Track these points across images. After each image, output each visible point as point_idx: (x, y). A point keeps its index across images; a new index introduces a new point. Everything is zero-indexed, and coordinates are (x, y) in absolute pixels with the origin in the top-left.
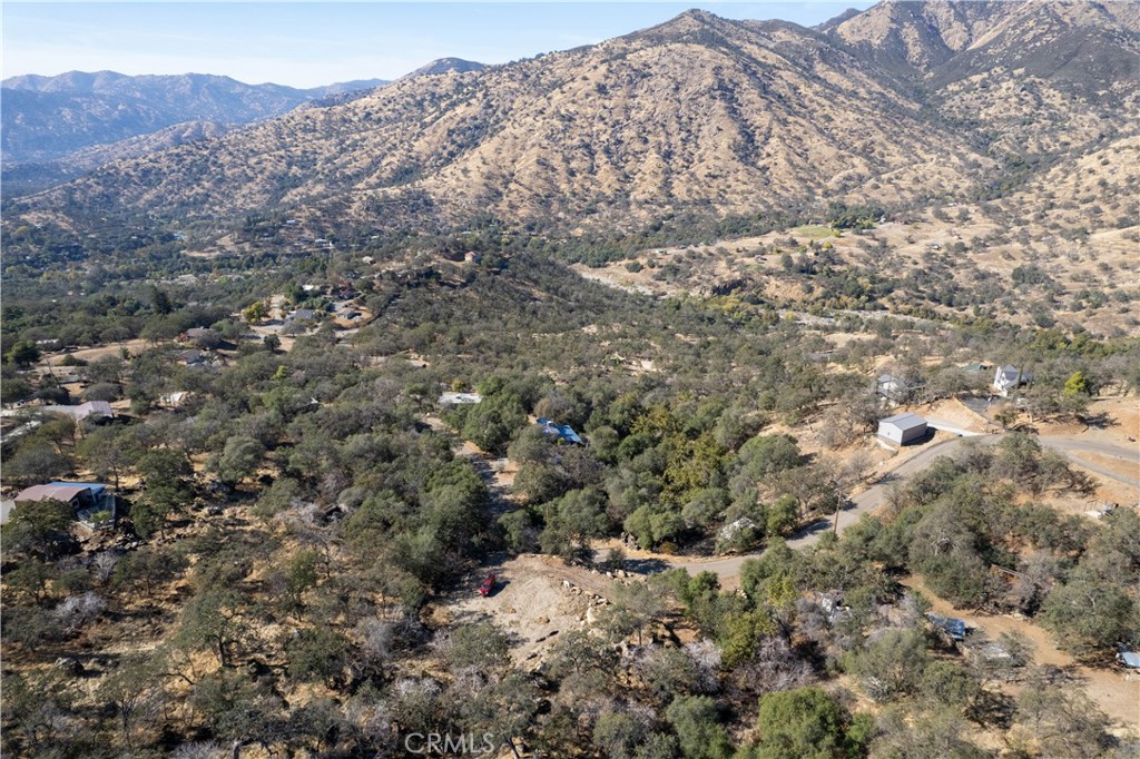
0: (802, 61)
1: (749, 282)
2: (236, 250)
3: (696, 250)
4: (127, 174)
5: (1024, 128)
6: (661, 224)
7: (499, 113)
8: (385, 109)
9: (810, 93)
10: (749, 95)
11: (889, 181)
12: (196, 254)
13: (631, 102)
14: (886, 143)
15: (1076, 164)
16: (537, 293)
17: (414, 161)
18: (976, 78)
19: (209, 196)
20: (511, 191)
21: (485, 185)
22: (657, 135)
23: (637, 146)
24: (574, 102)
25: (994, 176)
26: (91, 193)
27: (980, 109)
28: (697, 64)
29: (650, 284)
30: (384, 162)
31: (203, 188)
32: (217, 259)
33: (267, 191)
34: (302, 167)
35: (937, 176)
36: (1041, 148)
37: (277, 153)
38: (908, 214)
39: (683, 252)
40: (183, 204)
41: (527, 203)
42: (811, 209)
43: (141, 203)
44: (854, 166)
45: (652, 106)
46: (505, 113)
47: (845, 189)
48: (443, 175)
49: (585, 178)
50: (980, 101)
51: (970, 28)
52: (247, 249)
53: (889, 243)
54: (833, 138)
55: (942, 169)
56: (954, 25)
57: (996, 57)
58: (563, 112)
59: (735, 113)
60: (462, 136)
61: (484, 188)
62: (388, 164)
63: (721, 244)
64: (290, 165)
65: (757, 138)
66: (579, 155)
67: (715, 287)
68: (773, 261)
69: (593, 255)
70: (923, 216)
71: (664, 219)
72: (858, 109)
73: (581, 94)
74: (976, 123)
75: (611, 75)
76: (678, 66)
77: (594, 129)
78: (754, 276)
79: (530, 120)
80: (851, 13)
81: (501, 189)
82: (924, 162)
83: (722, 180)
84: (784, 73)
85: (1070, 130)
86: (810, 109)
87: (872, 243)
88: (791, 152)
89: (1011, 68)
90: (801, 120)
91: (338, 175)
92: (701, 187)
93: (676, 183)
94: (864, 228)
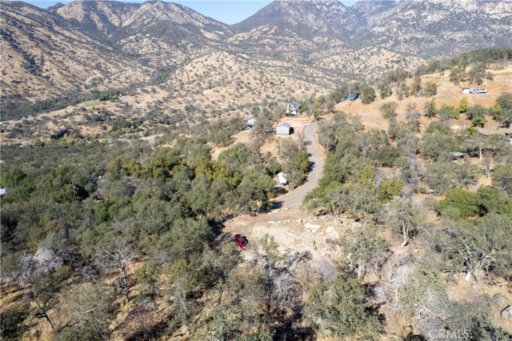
0: (46, 24)
1: (70, 130)
3: (27, 119)
5: (158, 56)
9: (59, 40)
10: (23, 39)
11: (115, 79)
15: (184, 69)
18: (131, 38)
25: (156, 75)
27: (138, 50)
35: (134, 76)
36: (167, 64)
38: (131, 91)
39: (20, 122)
42: (82, 94)
44: (95, 74)
47: (94, 84)
50: (137, 46)
51: (120, 18)
53: (129, 104)
54: (79, 62)
55: (135, 73)
56: (113, 15)
57: (136, 29)
63: (41, 115)
65: (36, 62)
67: (51, 135)
68: (78, 118)
70: (137, 92)
72: (87, 48)
74: (138, 56)
78: (72, 127)
80: (60, 5)
82: (126, 70)
83: (23, 84)
84: (40, 29)
85: (175, 57)
86: (61, 47)
87: (122, 105)
88: (59, 68)
89: (144, 34)
90: (58, 53)
92: (11, 88)
94: (115, 99)
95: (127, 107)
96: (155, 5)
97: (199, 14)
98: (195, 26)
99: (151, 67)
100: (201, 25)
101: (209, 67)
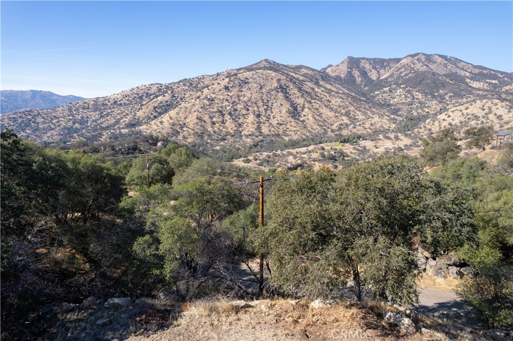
1: (305, 165)
3: (276, 153)
5: (410, 106)
6: (258, 144)
7: (179, 99)
8: (124, 100)
9: (320, 91)
10: (294, 91)
11: (360, 125)
13: (240, 94)
15: (436, 118)
17: (137, 120)
18: (385, 89)
19: (29, 137)
20: (184, 131)
21: (171, 128)
22: (253, 107)
23: (244, 112)
24: (214, 93)
25: (403, 123)
27: (390, 100)
28: (270, 78)
29: (256, 167)
30: (122, 121)
31: (26, 133)
33: (61, 135)
34: (81, 124)
35: (380, 123)
36: (418, 113)
37: (68, 117)
38: (374, 136)
39: (271, 154)
41: (192, 136)
42: (327, 137)
44: (343, 120)
45: (250, 95)
46: (181, 99)
47: (340, 129)
48: (150, 124)
49: (220, 125)
50: (390, 97)
51: (379, 72)
53: (367, 148)
54: (332, 109)
55: (381, 120)
56: (372, 71)
57: (392, 81)
58: (209, 97)
59: (288, 98)
60: (160, 109)
61: (171, 129)
62: (123, 122)
63: (288, 150)
64: (74, 123)
65: (298, 109)
66: (217, 115)
67: (288, 167)
68: (314, 155)
69: (225, 156)
70: (379, 138)
71: (259, 142)
72: (341, 97)
73: (217, 90)
74: (389, 105)
75: (230, 82)
76: (261, 79)
77: (224, 105)
78: (308, 162)
79: (193, 101)
80: (330, 66)
81: (179, 130)
82: (373, 118)
83: (284, 126)
84: (308, 83)
85: (428, 107)
86: (320, 97)
87: (359, 148)
88: (315, 114)
89: (399, 85)
90: (317, 101)
91: (98, 127)
92: (275, 129)
93: (263, 127)
94: (354, 143)
95: (365, 150)
96: (417, 58)
97: (467, 63)
98: (459, 76)
99: (399, 116)
100: (467, 74)
101: (469, 117)
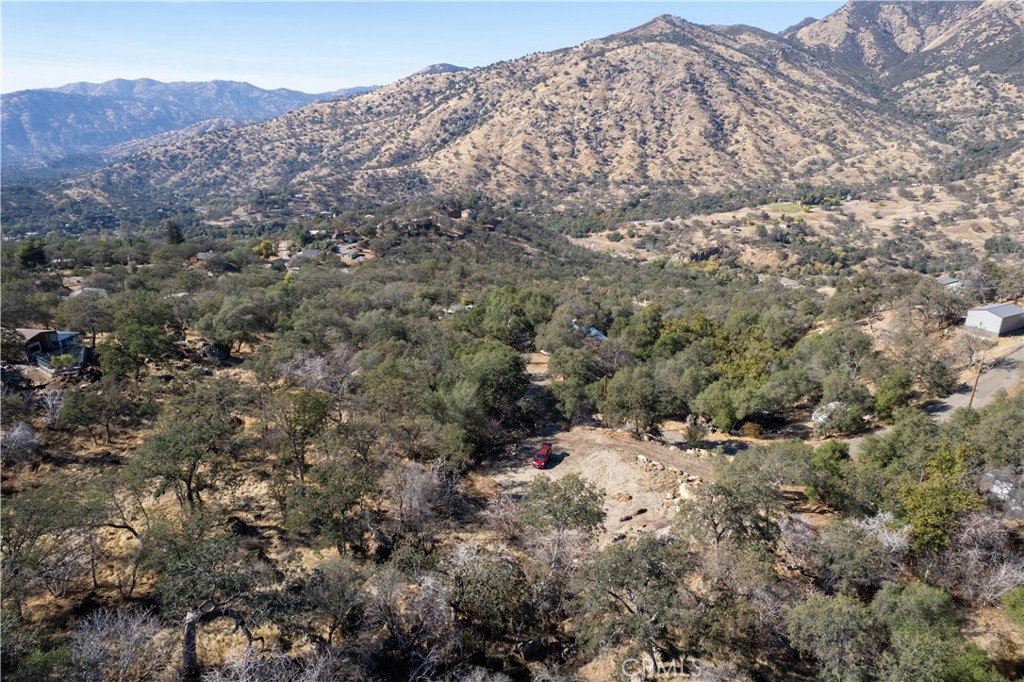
0: (766, 60)
1: (725, 250)
2: (249, 220)
3: (672, 222)
4: (157, 159)
5: (981, 118)
6: (638, 202)
7: (488, 105)
8: (385, 104)
9: (775, 87)
10: (718, 88)
11: (853, 164)
12: (213, 223)
13: (609, 94)
14: (848, 132)
16: (529, 248)
17: (410, 147)
18: (931, 76)
19: (227, 178)
20: (498, 172)
22: (633, 123)
23: (615, 133)
24: (556, 94)
25: (954, 160)
26: (125, 176)
27: (936, 103)
28: (670, 60)
29: (630, 252)
30: (383, 149)
31: (222, 171)
32: (232, 226)
33: (279, 174)
34: (310, 154)
35: (899, 161)
36: (998, 135)
37: (288, 141)
38: (875, 192)
39: (661, 224)
40: (204, 184)
41: (513, 183)
42: (779, 189)
43: (168, 184)
44: (817, 152)
45: (629, 97)
46: (493, 105)
47: (810, 172)
48: (437, 158)
49: (567, 161)
50: (936, 95)
51: (922, 32)
52: (259, 219)
53: (857, 218)
54: (797, 127)
55: (903, 153)
56: (907, 30)
57: (949, 57)
58: (547, 102)
59: (705, 104)
60: (454, 125)
61: (475, 169)
62: (387, 150)
63: (695, 217)
64: (299, 151)
65: (726, 126)
66: (562, 140)
67: (693, 254)
68: (747, 231)
69: (575, 226)
70: (888, 195)
71: (640, 197)
72: (820, 101)
73: (563, 87)
74: (932, 116)
75: (590, 70)
76: (652, 62)
77: (575, 118)
78: (730, 245)
79: (516, 109)
80: (809, 21)
81: (490, 170)
82: (885, 148)
83: (694, 163)
84: (750, 70)
86: (775, 101)
87: (841, 217)
88: (759, 139)
89: (964, 66)
90: (766, 111)
91: (342, 160)
92: (674, 169)
93: (651, 166)
94: (832, 205)
95: (851, 222)
99: (952, 142)
